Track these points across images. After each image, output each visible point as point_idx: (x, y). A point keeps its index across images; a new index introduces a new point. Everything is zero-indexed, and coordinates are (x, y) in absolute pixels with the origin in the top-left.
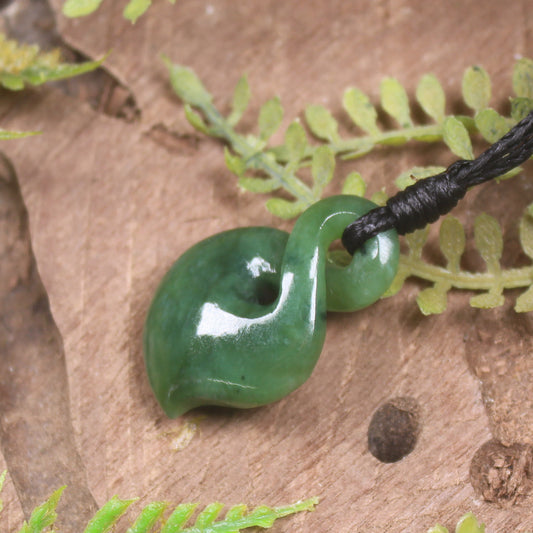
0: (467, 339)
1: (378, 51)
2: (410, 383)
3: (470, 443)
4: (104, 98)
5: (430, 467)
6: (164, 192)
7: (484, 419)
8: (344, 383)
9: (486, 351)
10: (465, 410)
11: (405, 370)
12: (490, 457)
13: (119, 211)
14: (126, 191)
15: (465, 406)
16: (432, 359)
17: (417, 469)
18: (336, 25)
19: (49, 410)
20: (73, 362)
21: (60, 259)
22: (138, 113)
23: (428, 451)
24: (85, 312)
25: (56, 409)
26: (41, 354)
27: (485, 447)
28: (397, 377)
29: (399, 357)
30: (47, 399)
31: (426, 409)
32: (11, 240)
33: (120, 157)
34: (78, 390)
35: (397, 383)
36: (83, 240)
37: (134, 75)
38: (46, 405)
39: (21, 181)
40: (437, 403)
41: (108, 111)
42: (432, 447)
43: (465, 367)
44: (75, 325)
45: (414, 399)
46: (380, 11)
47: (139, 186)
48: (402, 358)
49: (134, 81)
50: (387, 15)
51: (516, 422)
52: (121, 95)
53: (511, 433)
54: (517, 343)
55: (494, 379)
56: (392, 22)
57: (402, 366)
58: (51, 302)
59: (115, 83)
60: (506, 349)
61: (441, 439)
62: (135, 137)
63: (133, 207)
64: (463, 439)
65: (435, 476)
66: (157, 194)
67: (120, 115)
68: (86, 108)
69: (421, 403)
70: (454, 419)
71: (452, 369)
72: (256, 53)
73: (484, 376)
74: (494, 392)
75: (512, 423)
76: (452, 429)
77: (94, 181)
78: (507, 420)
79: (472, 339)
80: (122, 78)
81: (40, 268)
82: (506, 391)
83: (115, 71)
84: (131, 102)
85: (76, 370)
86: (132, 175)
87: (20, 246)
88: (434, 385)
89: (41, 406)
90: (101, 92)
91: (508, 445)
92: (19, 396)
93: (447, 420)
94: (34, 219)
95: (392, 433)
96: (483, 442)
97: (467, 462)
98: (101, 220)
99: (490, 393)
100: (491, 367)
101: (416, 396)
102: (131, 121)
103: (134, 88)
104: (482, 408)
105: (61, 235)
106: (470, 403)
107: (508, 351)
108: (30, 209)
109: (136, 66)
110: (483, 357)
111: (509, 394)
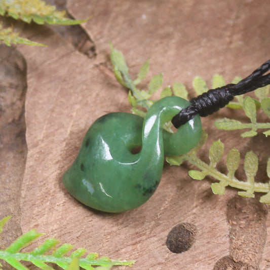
0: (229, 204)
1: (222, 58)
2: (195, 218)
3: (218, 254)
4: (80, 45)
5: (194, 260)
6: (98, 95)
7: (228, 245)
8: (162, 209)
9: (237, 214)
10: (219, 238)
11: (194, 211)
12: (225, 265)
13: (73, 98)
14: (79, 89)
15: (220, 236)
16: (209, 209)
17: (188, 259)
18: (204, 40)
19: (11, 184)
20: (30, 163)
21: (37, 113)
22: (95, 55)
23: (195, 252)
24: (42, 141)
25: (15, 185)
26: (14, 157)
27: (224, 258)
28: (189, 213)
29: (193, 204)
30: (11, 179)
31: (200, 232)
32: (15, 99)
33: (80, 73)
34: (29, 176)
35: (189, 216)
36: (51, 107)
37: (98, 37)
38: (10, 181)
39: (28, 71)
40: (206, 231)
41: (80, 50)
42: (198, 251)
43: (225, 217)
44: (36, 146)
45: (195, 226)
46: (228, 39)
47: (87, 89)
48: (195, 205)
49: (97, 40)
50: (231, 42)
51: (243, 252)
52: (89, 44)
53: (239, 256)
54: (254, 214)
55: (237, 228)
56: (232, 46)
57: (193, 208)
58: (27, 131)
59: (88, 38)
60: (247, 216)
61: (204, 249)
62: (91, 65)
63: (80, 98)
64: (215, 252)
65: (196, 265)
66: (94, 95)
67: (86, 54)
68: (70, 46)
69: (198, 229)
70: (213, 241)
71: (218, 216)
72: (161, 43)
73: (233, 225)
74: (236, 234)
75: (241, 251)
76: (210, 245)
77: (64, 81)
78: (239, 249)
79: (232, 206)
80: (92, 37)
81: (26, 114)
82: (242, 235)
83: (89, 33)
84: (93, 49)
85: (30, 167)
86: (84, 83)
87: (19, 104)
88: (207, 222)
89: (8, 181)
90: (79, 42)
91: (236, 261)
93: (209, 240)
94: (30, 90)
95: (179, 241)
96: (224, 255)
97: (214, 263)
98: (63, 100)
99: (234, 234)
100: (237, 223)
101: (196, 225)
102: (91, 58)
103: (96, 43)
104: (228, 239)
105: (41, 101)
106: (222, 235)
107: (248, 217)
108: (29, 85)
109: (100, 33)
110: (235, 217)
111: (243, 237)
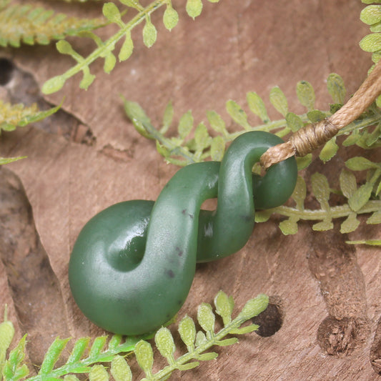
0: (308, 256)
1: (240, 87)
2: (276, 287)
3: (317, 320)
4: (73, 133)
5: (292, 337)
6: (114, 186)
7: (324, 305)
8: (235, 291)
9: (322, 264)
10: (311, 300)
11: (272, 280)
12: (330, 328)
13: (88, 200)
14: (91, 187)
15: (311, 298)
16: (288, 271)
17: (284, 339)
18: (212, 73)
19: (55, 326)
21: (53, 234)
22: (94, 139)
23: (290, 328)
25: (59, 326)
26: (48, 293)
27: (325, 321)
28: (267, 284)
29: (267, 272)
30: (53, 320)
31: (287, 301)
32: (23, 226)
33: (85, 168)
35: (268, 287)
36: (67, 220)
37: (90, 116)
38: (53, 324)
40: (293, 298)
41: (75, 139)
42: (292, 325)
43: (309, 274)
45: (278, 296)
46: (238, 62)
47: (99, 183)
48: (270, 272)
49: (91, 120)
50: (243, 64)
51: (343, 305)
52: (82, 130)
53: (341, 312)
54: (341, 256)
55: (328, 280)
56: (246, 68)
57: (270, 278)
58: (50, 260)
59: (79, 122)
60: (334, 261)
61: (298, 319)
62: (94, 154)
63: (96, 197)
64: (311, 318)
65: (296, 342)
66: (110, 187)
67: (84, 142)
68: (62, 139)
69: (283, 299)
70: (305, 306)
71: (301, 275)
72: (164, 95)
73: (321, 278)
74: (328, 288)
75: (341, 305)
76: (304, 312)
77: (70, 183)
78: (338, 304)
79: (312, 257)
80: (83, 119)
81: (41, 239)
82: (336, 286)
83: (78, 115)
84: (89, 133)
86: (93, 177)
87: (29, 228)
88: (291, 287)
89: (50, 324)
90: (71, 129)
91: (340, 319)
92: (36, 320)
93: (300, 307)
94: (35, 211)
95: (268, 319)
96: (324, 318)
97: (315, 330)
98: (77, 206)
99: (326, 288)
100: (326, 273)
101: (280, 295)
102: (91, 145)
103: (90, 124)
104: (321, 298)
105: (53, 219)
106: (314, 296)
107: (336, 262)
108: (33, 204)
109: (90, 111)
110: (320, 267)
111: (338, 288)
